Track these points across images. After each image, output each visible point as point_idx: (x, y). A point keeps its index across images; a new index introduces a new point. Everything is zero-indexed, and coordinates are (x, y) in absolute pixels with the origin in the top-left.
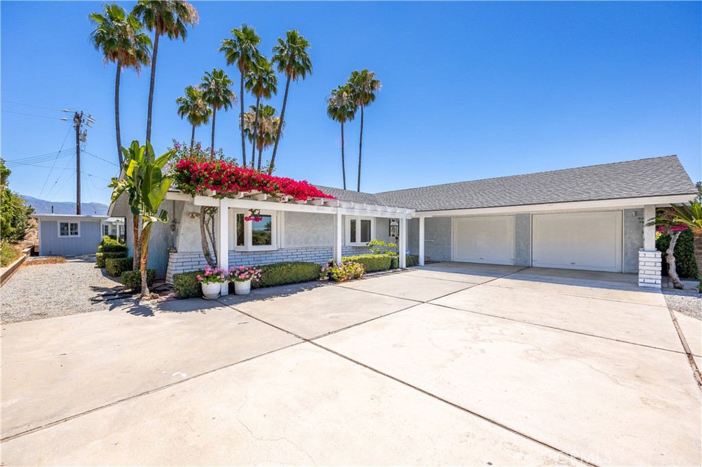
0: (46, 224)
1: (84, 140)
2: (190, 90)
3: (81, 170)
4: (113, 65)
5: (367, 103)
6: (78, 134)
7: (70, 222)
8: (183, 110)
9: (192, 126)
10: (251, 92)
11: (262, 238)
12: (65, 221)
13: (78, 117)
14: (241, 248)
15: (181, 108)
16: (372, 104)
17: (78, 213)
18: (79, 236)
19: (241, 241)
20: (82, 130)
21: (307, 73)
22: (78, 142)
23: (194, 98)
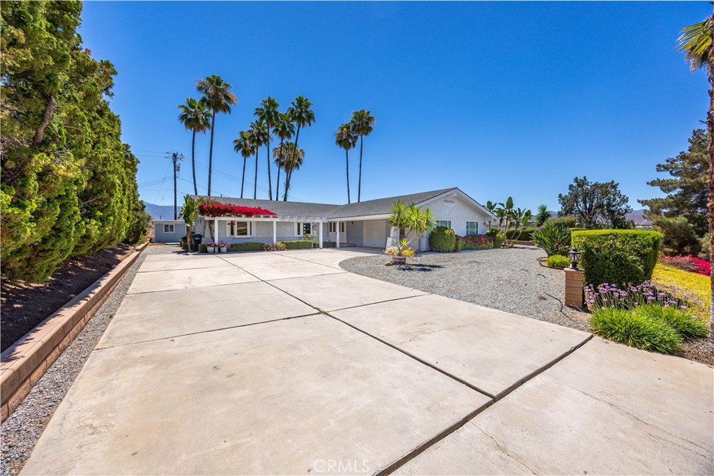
0: (158, 225)
1: (179, 170)
2: (242, 133)
3: (177, 189)
4: (190, 132)
5: (366, 134)
6: (175, 167)
7: (169, 224)
8: (238, 147)
9: (243, 158)
10: (278, 135)
11: (243, 233)
12: (166, 224)
13: (175, 156)
14: (232, 236)
15: (236, 146)
16: (371, 134)
17: (175, 219)
18: (174, 232)
19: (232, 233)
20: (177, 163)
21: (312, 122)
22: (175, 172)
23: (245, 139)
